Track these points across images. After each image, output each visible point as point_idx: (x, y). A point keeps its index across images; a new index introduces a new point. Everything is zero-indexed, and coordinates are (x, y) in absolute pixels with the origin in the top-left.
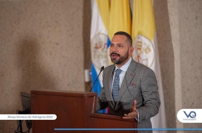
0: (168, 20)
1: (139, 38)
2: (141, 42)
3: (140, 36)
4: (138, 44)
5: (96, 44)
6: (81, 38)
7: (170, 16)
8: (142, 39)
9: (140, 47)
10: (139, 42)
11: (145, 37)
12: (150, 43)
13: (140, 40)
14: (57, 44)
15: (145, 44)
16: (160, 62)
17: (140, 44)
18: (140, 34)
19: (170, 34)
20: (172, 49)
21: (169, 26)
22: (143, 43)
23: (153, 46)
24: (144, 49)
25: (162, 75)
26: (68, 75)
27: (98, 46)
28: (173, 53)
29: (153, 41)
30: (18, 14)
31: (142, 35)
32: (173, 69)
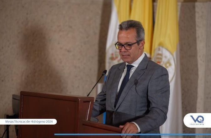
0: (194, 32)
1: (159, 49)
2: (161, 55)
3: (161, 48)
4: (158, 56)
5: (112, 54)
6: (96, 47)
7: (197, 28)
8: (162, 51)
9: (160, 60)
10: (159, 54)
11: (167, 49)
12: (171, 56)
13: (160, 52)
14: (69, 51)
15: (166, 57)
16: (182, 79)
17: (160, 56)
18: (161, 45)
19: (196, 49)
20: (197, 65)
21: (195, 40)
22: (164, 56)
23: (174, 59)
24: (164, 62)
25: (183, 95)
26: (78, 87)
27: (114, 56)
28: (197, 70)
29: (175, 54)
30: (27, 14)
31: (163, 47)
32: (196, 88)
